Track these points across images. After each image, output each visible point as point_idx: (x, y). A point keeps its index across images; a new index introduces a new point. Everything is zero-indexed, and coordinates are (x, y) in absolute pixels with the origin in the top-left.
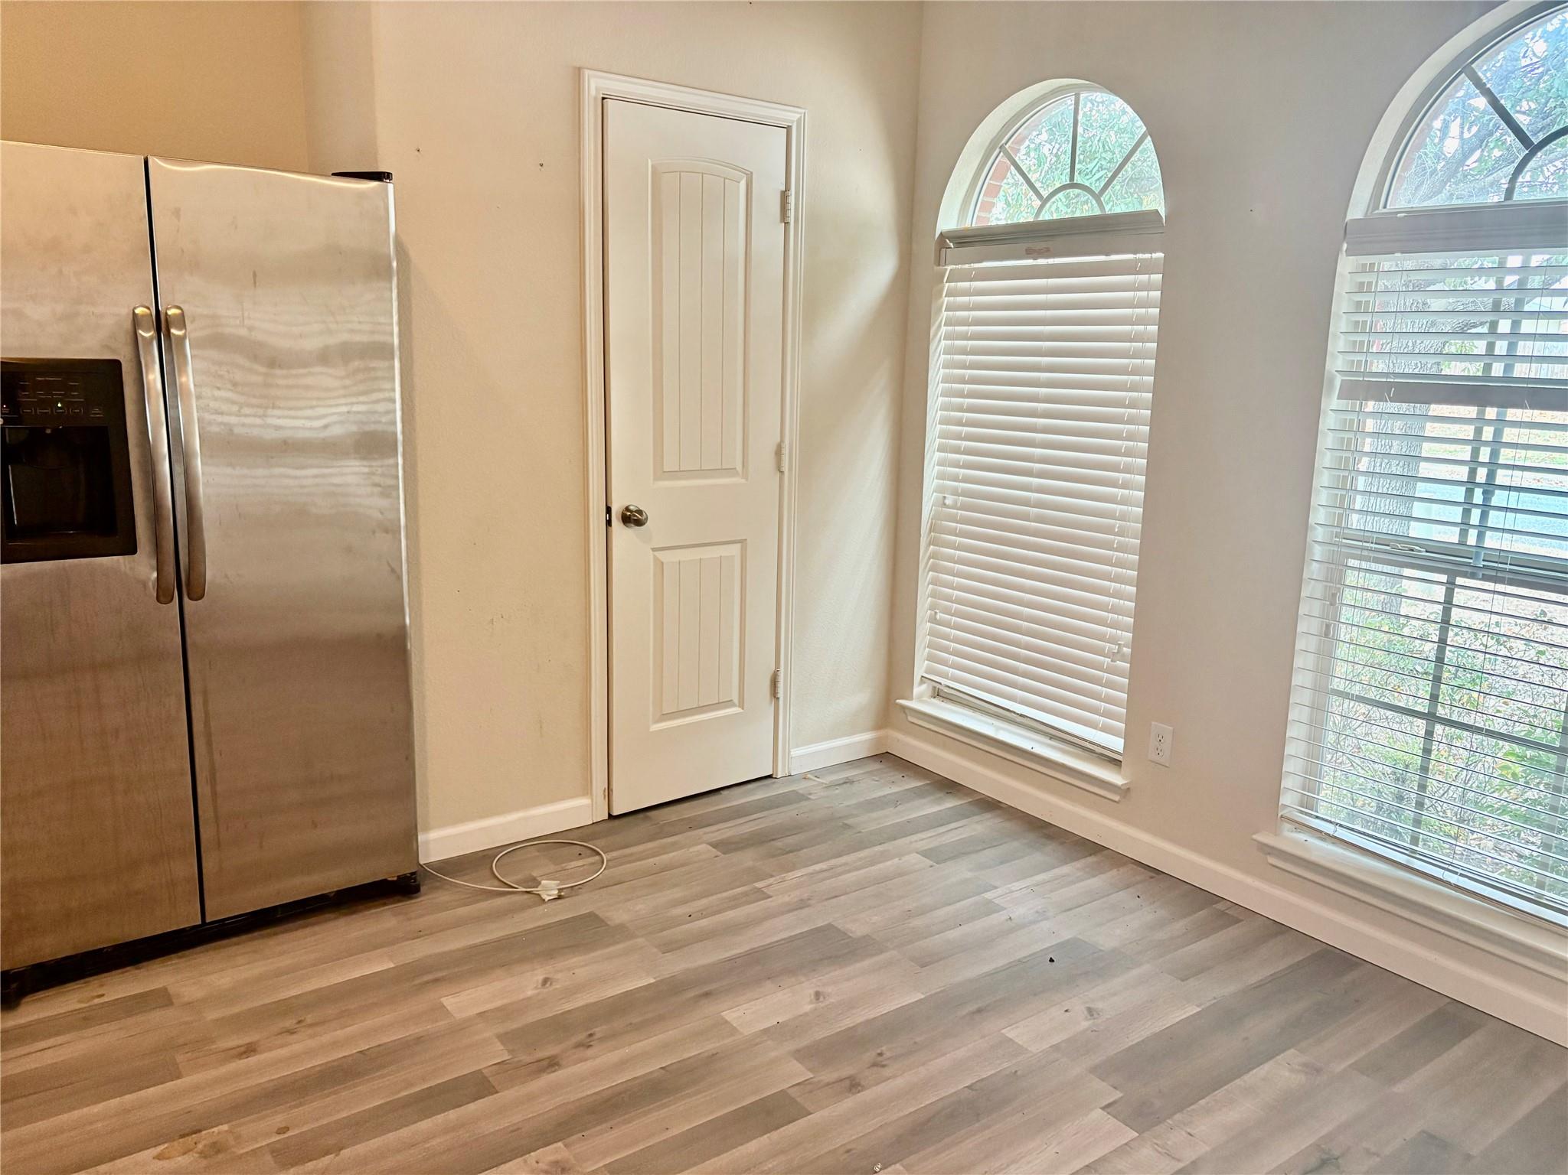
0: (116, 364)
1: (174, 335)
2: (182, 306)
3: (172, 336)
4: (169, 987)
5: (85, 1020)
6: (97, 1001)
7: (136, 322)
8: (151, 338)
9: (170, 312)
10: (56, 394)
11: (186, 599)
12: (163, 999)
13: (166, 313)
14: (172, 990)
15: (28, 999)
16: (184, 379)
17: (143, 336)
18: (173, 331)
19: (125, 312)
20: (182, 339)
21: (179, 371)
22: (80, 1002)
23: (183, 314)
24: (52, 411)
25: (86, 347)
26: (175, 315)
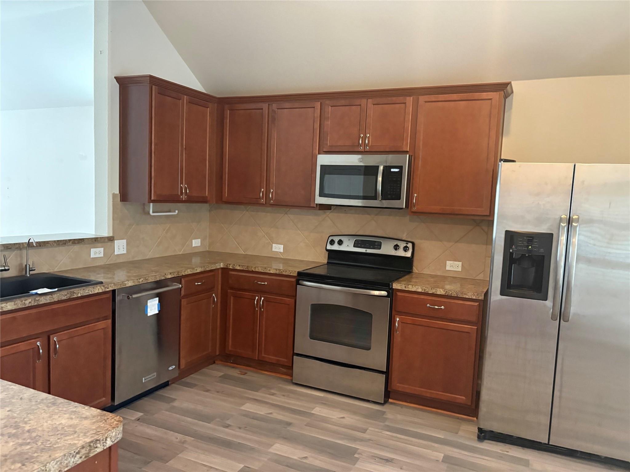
0: (552, 234)
1: (574, 225)
2: (579, 215)
3: (573, 225)
4: (530, 460)
5: (501, 457)
6: (506, 453)
7: (561, 220)
8: (565, 226)
9: (574, 217)
10: (529, 244)
11: (562, 320)
12: (526, 463)
13: (573, 218)
14: (531, 462)
15: (486, 441)
16: (574, 240)
17: (562, 225)
18: (574, 224)
19: (558, 217)
20: (576, 226)
21: (573, 237)
22: (501, 450)
23: (578, 218)
24: (527, 249)
25: (543, 229)
26: (576, 218)
